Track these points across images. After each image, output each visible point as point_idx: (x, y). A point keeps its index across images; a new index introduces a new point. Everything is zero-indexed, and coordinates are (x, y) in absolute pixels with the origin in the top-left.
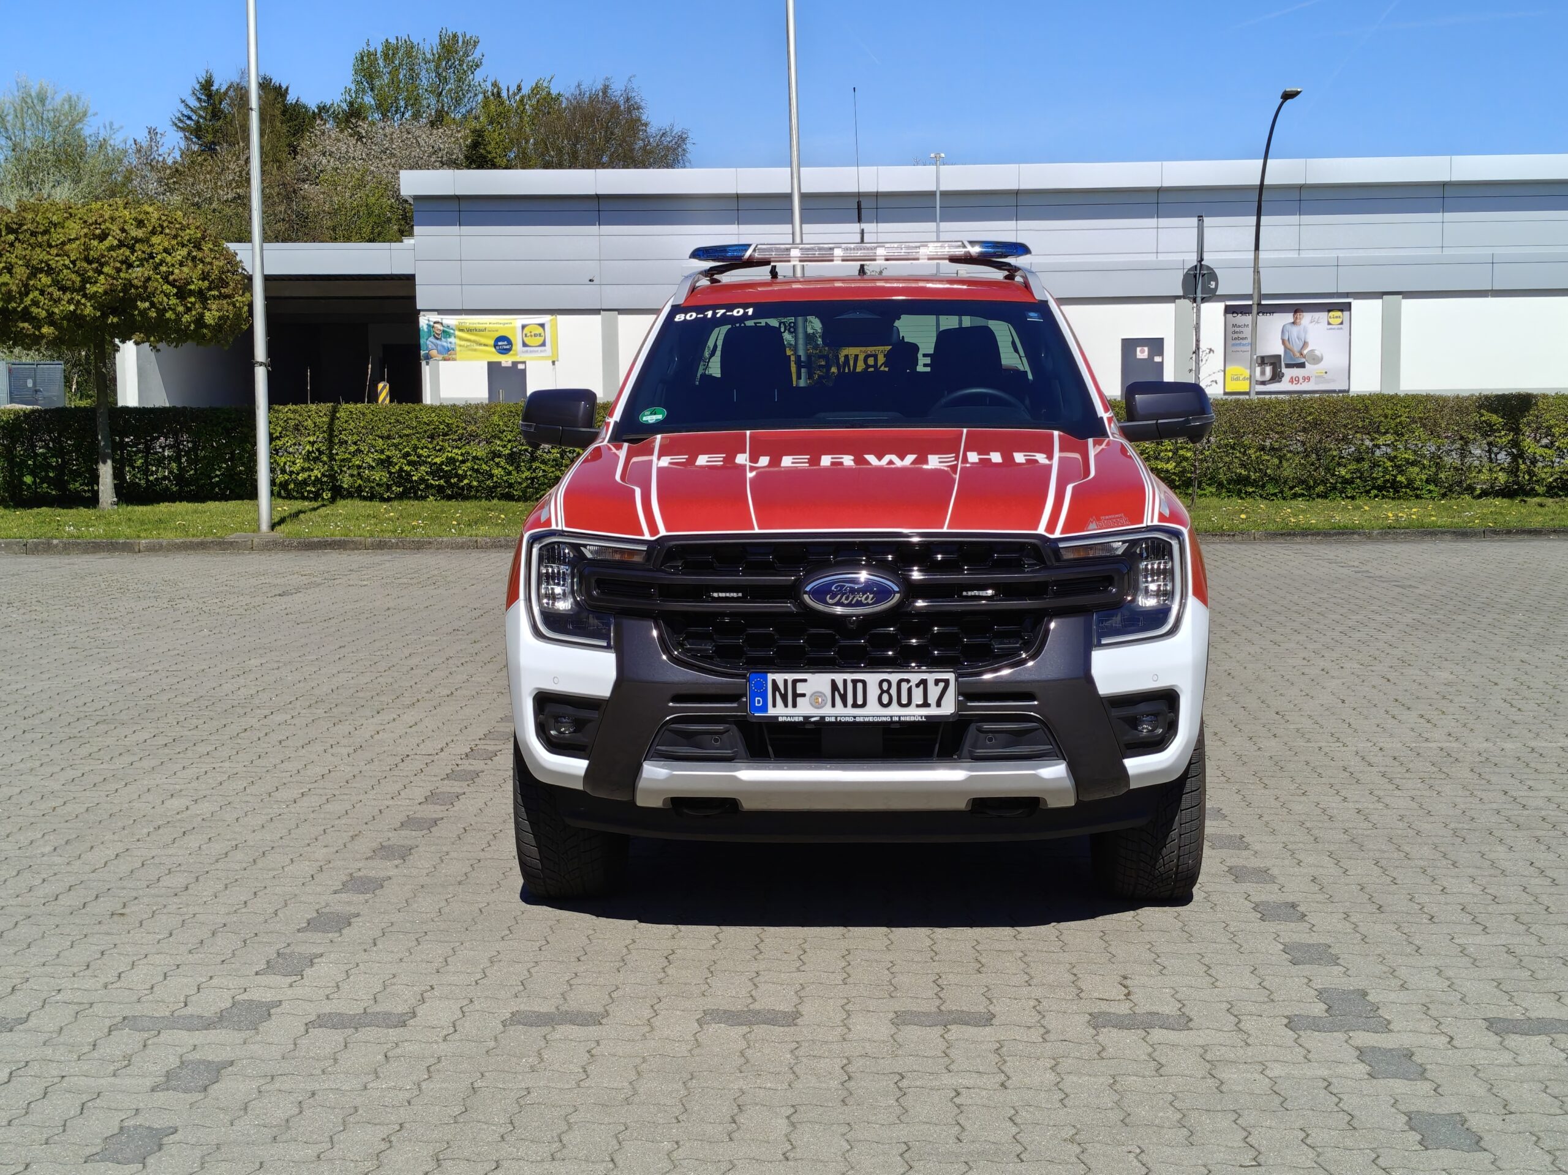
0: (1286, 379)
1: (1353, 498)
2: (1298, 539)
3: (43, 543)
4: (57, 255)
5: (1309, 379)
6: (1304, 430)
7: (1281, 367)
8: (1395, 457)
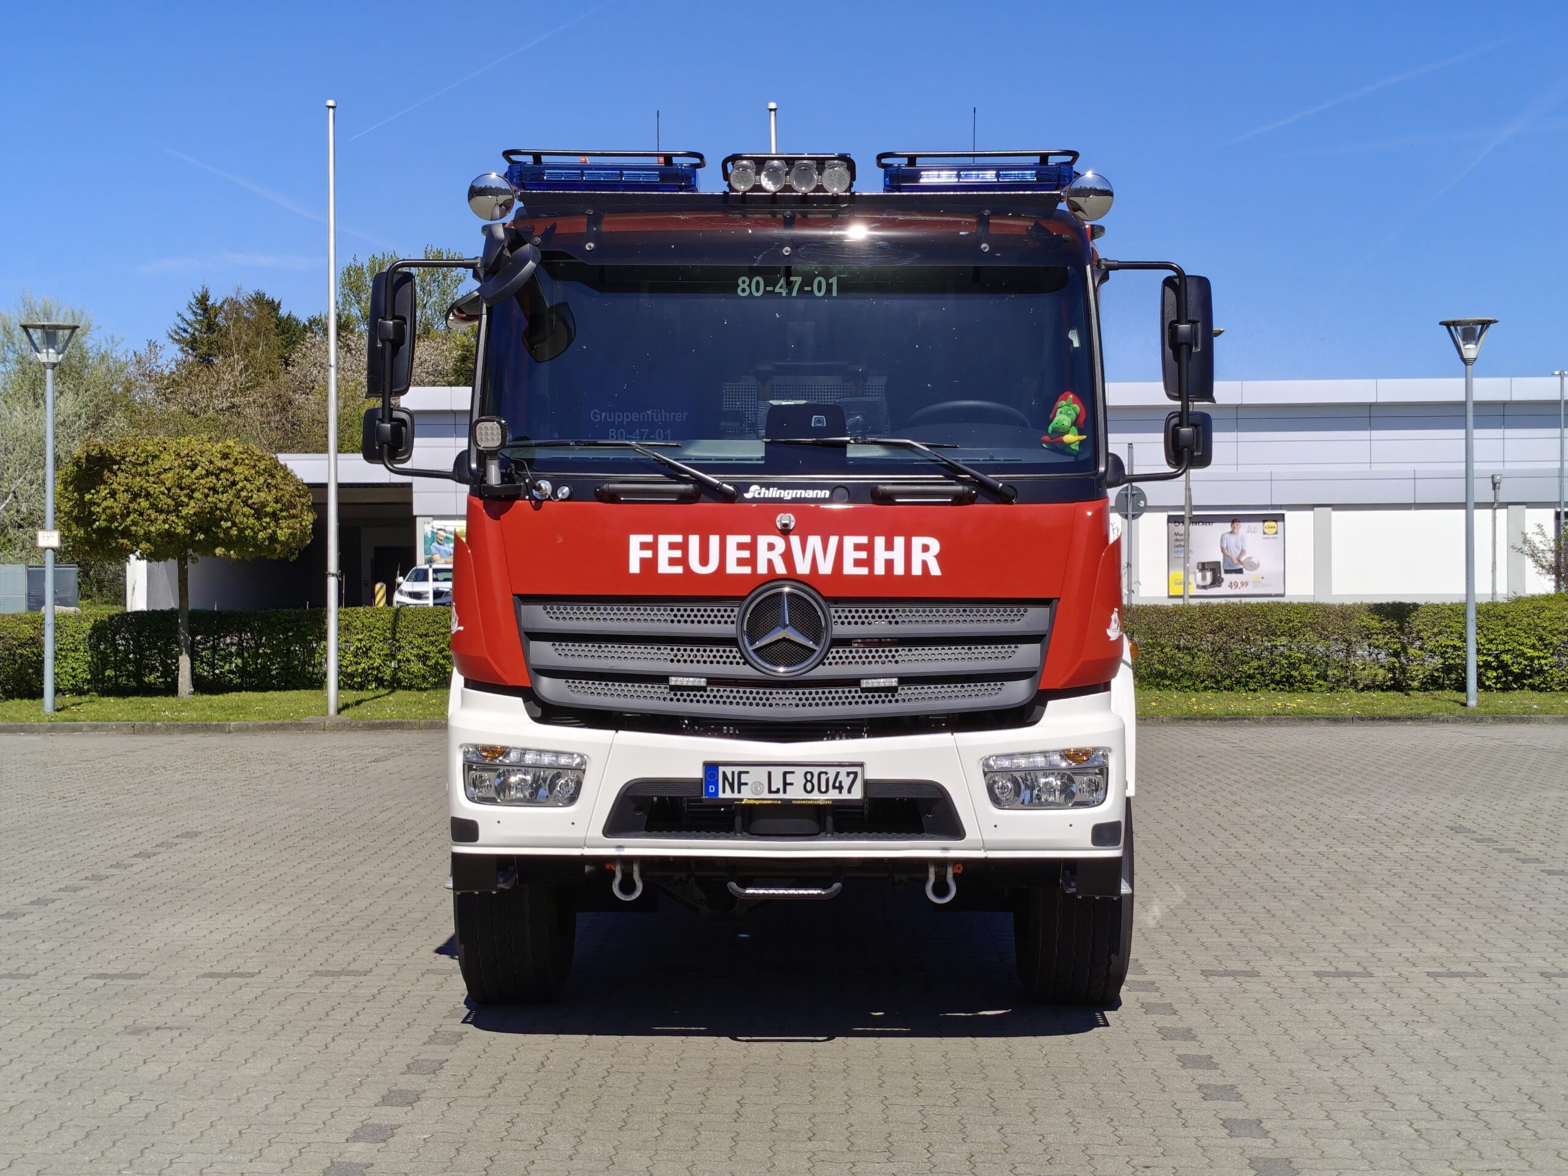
0: (1225, 584)
1: (1255, 690)
2: (1199, 723)
3: (148, 725)
4: (154, 483)
5: (1247, 584)
6: (1212, 632)
7: (1220, 573)
8: (1290, 656)
